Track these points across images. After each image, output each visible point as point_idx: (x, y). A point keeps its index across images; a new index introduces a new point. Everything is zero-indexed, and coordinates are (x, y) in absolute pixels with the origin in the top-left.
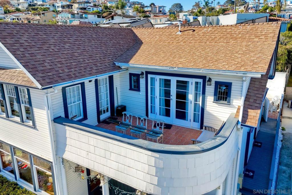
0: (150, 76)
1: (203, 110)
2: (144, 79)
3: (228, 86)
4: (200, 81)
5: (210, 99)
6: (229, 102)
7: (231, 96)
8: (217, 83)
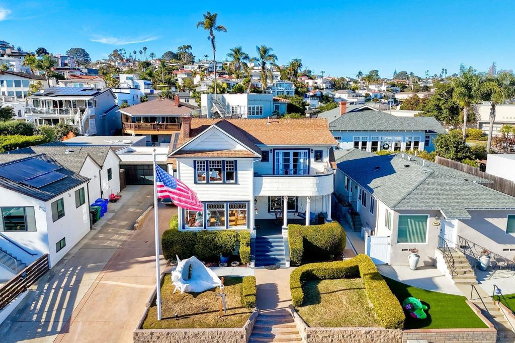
0: (276, 151)
1: (309, 166)
2: (272, 153)
3: (321, 152)
4: (307, 151)
5: (312, 160)
6: (322, 160)
7: (323, 157)
8: (315, 151)
